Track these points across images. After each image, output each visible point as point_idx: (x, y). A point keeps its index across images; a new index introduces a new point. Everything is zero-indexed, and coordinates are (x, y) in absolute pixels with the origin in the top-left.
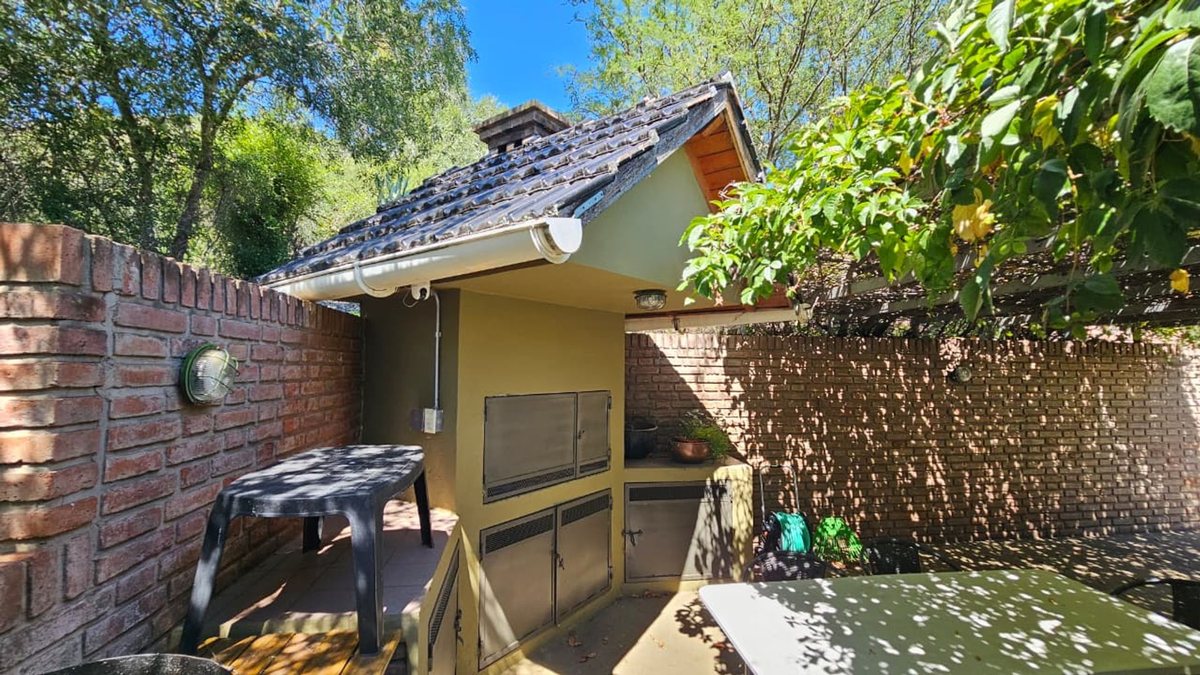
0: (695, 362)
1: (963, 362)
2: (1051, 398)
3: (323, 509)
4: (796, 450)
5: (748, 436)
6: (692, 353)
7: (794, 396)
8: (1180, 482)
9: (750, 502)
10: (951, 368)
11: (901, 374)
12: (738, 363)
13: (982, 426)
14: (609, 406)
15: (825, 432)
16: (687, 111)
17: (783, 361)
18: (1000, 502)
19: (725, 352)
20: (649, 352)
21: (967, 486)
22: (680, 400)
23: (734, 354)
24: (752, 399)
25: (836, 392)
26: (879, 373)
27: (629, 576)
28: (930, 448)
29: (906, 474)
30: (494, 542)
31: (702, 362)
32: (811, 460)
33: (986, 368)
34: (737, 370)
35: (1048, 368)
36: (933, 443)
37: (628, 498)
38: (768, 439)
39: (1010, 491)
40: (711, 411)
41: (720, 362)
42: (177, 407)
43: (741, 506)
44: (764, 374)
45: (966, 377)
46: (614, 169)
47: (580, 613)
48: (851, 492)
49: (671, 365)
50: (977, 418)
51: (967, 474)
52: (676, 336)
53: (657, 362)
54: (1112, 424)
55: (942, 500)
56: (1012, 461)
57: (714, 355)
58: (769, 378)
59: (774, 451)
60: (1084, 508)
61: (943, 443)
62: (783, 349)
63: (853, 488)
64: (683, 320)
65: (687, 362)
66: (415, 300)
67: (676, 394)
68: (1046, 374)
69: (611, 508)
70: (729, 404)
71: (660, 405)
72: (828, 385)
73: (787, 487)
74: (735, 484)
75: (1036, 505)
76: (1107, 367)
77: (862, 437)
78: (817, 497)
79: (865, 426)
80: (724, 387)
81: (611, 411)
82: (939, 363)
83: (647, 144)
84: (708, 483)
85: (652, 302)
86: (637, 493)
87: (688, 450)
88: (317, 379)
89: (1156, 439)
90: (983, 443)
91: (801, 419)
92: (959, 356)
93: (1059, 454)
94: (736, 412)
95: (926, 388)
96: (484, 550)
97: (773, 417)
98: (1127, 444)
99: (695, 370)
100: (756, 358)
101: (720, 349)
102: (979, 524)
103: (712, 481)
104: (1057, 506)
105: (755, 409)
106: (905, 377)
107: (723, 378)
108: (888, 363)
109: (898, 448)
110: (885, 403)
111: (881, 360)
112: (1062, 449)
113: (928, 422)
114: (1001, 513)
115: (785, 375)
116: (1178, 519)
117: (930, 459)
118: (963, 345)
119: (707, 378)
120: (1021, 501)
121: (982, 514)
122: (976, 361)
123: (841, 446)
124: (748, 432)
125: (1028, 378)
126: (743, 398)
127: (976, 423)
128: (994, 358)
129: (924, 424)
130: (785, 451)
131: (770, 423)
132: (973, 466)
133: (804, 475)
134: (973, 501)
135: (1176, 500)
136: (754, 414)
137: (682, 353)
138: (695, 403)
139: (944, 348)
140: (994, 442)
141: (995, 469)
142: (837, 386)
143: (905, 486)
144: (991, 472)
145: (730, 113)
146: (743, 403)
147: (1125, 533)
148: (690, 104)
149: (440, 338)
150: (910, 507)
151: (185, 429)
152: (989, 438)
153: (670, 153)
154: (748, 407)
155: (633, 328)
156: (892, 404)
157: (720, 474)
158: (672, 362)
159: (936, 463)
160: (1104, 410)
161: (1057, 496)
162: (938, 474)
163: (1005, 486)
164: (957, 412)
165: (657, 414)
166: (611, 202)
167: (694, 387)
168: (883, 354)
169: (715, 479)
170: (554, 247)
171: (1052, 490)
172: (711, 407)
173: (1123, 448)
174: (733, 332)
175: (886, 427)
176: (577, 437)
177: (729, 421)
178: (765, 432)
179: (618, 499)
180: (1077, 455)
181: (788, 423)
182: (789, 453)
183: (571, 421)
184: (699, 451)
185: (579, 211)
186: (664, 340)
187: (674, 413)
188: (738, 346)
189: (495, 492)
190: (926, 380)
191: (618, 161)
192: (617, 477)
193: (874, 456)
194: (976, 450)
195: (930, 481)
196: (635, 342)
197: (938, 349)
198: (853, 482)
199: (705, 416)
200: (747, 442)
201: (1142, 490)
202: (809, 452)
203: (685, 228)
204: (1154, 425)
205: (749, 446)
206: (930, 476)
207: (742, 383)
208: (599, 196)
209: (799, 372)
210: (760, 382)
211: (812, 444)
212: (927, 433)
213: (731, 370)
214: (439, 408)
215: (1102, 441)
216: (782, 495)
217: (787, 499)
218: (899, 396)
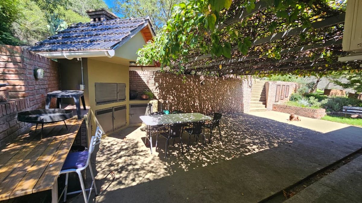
0: (147, 78)
1: (204, 80)
2: (219, 88)
3: (69, 97)
4: (169, 98)
5: (159, 95)
6: (146, 76)
7: (169, 87)
8: (239, 104)
9: (157, 107)
10: (201, 82)
11: (192, 82)
12: (157, 79)
13: (206, 94)
14: (125, 87)
15: (176, 94)
16: (137, 27)
17: (167, 79)
18: (208, 109)
19: (154, 76)
20: (136, 75)
21: (203, 105)
22: (144, 87)
23: (156, 77)
24: (160, 87)
25: (178, 86)
26: (187, 82)
27: (130, 123)
28: (196, 98)
29: (191, 103)
30: (99, 113)
31: (149, 78)
32: (172, 100)
33: (208, 82)
34: (157, 80)
35: (220, 83)
36: (197, 97)
37: (130, 107)
38: (163, 96)
39: (210, 106)
40: (151, 89)
41: (153, 78)
42: (34, 79)
43: (155, 109)
44: (163, 81)
45: (204, 84)
46: (121, 40)
47: (119, 129)
48: (180, 107)
49: (141, 79)
50: (206, 92)
51: (203, 103)
52: (143, 72)
53: (138, 78)
54: (229, 94)
55: (198, 108)
56: (211, 100)
57: (152, 77)
58: (164, 82)
59: (165, 98)
60: (223, 109)
61: (199, 97)
62: (167, 76)
63: (181, 106)
64: (144, 68)
65: (145, 78)
66: (78, 60)
67: (143, 85)
68: (219, 83)
69: (126, 109)
70: (155, 88)
71: (139, 88)
72: (177, 84)
73: (167, 106)
74: (154, 104)
75: (215, 109)
76: (230, 83)
77: (183, 96)
78: (173, 108)
79: (184, 93)
80: (154, 84)
81: (126, 88)
82: (199, 81)
83: (128, 34)
84: (148, 104)
85: (133, 64)
86: (132, 106)
87: (144, 97)
88: (52, 77)
89: (236, 97)
90: (206, 97)
91: (171, 92)
92: (203, 79)
93: (220, 99)
94: (156, 90)
95: (196, 86)
96: (96, 114)
97: (165, 91)
98: (231, 97)
99: (147, 80)
100: (161, 78)
101: (153, 76)
102: (204, 113)
103: (149, 103)
104: (218, 109)
105: (161, 89)
106: (193, 83)
107: (154, 82)
108: (189, 80)
109: (190, 98)
110: (188, 88)
111: (188, 79)
112: (220, 98)
113: (196, 93)
114: (208, 110)
115: (168, 82)
116: (238, 111)
117: (196, 100)
118: (204, 77)
119: (150, 82)
120: (212, 108)
121: (205, 111)
122: (207, 80)
123: (179, 97)
124: (159, 94)
125: (216, 84)
126: (158, 87)
127: (205, 93)
128: (210, 80)
129: (195, 93)
130: (167, 98)
131: (164, 92)
132: (204, 101)
133: (171, 103)
134: (203, 108)
135: (238, 108)
136: (160, 90)
137: (144, 76)
138: (147, 87)
139: (201, 77)
140: (208, 97)
141: (208, 102)
142: (179, 85)
143: (191, 105)
144: (207, 103)
145: (149, 25)
146: (158, 88)
147: (229, 114)
148: (138, 25)
149: (83, 69)
150: (192, 110)
151: (36, 83)
152: (207, 96)
153: (134, 35)
154: (159, 89)
155: (132, 69)
156: (190, 89)
157: (151, 102)
158: (142, 78)
159: (197, 101)
160: (228, 91)
161: (218, 107)
162: (197, 103)
163: (210, 105)
164: (202, 91)
165: (138, 90)
166: (121, 46)
167: (147, 84)
168: (189, 78)
169: (150, 103)
170: (109, 55)
171: (218, 106)
172: (151, 88)
173: (231, 98)
174: (157, 72)
175: (188, 93)
176: (117, 93)
177: (155, 92)
178: (163, 94)
179: (128, 107)
180: (223, 99)
181: (168, 92)
182: (168, 99)
183: (116, 89)
184: (147, 97)
185: (114, 48)
186: (140, 72)
187: (142, 90)
188: (158, 75)
189: (98, 103)
190: (197, 84)
191: (122, 38)
192: (127, 102)
193: (185, 99)
194: (205, 98)
195: (196, 105)
196: (133, 73)
197: (199, 78)
198: (181, 105)
199: (149, 90)
200: (159, 96)
201: (233, 106)
202: (172, 98)
203: (137, 50)
204: (236, 94)
205: (159, 97)
206: (196, 103)
207: (158, 84)
208: (118, 45)
209: (171, 81)
210: (162, 83)
211: (173, 96)
212: (196, 94)
213: (156, 80)
214: (84, 84)
215: (227, 97)
216: (166, 107)
217: (167, 108)
218: (191, 87)
